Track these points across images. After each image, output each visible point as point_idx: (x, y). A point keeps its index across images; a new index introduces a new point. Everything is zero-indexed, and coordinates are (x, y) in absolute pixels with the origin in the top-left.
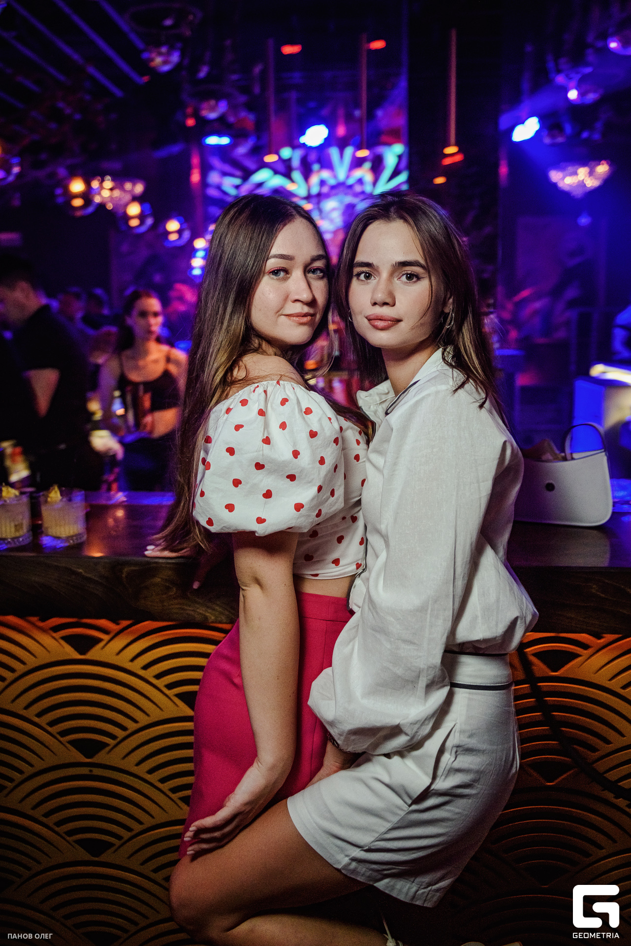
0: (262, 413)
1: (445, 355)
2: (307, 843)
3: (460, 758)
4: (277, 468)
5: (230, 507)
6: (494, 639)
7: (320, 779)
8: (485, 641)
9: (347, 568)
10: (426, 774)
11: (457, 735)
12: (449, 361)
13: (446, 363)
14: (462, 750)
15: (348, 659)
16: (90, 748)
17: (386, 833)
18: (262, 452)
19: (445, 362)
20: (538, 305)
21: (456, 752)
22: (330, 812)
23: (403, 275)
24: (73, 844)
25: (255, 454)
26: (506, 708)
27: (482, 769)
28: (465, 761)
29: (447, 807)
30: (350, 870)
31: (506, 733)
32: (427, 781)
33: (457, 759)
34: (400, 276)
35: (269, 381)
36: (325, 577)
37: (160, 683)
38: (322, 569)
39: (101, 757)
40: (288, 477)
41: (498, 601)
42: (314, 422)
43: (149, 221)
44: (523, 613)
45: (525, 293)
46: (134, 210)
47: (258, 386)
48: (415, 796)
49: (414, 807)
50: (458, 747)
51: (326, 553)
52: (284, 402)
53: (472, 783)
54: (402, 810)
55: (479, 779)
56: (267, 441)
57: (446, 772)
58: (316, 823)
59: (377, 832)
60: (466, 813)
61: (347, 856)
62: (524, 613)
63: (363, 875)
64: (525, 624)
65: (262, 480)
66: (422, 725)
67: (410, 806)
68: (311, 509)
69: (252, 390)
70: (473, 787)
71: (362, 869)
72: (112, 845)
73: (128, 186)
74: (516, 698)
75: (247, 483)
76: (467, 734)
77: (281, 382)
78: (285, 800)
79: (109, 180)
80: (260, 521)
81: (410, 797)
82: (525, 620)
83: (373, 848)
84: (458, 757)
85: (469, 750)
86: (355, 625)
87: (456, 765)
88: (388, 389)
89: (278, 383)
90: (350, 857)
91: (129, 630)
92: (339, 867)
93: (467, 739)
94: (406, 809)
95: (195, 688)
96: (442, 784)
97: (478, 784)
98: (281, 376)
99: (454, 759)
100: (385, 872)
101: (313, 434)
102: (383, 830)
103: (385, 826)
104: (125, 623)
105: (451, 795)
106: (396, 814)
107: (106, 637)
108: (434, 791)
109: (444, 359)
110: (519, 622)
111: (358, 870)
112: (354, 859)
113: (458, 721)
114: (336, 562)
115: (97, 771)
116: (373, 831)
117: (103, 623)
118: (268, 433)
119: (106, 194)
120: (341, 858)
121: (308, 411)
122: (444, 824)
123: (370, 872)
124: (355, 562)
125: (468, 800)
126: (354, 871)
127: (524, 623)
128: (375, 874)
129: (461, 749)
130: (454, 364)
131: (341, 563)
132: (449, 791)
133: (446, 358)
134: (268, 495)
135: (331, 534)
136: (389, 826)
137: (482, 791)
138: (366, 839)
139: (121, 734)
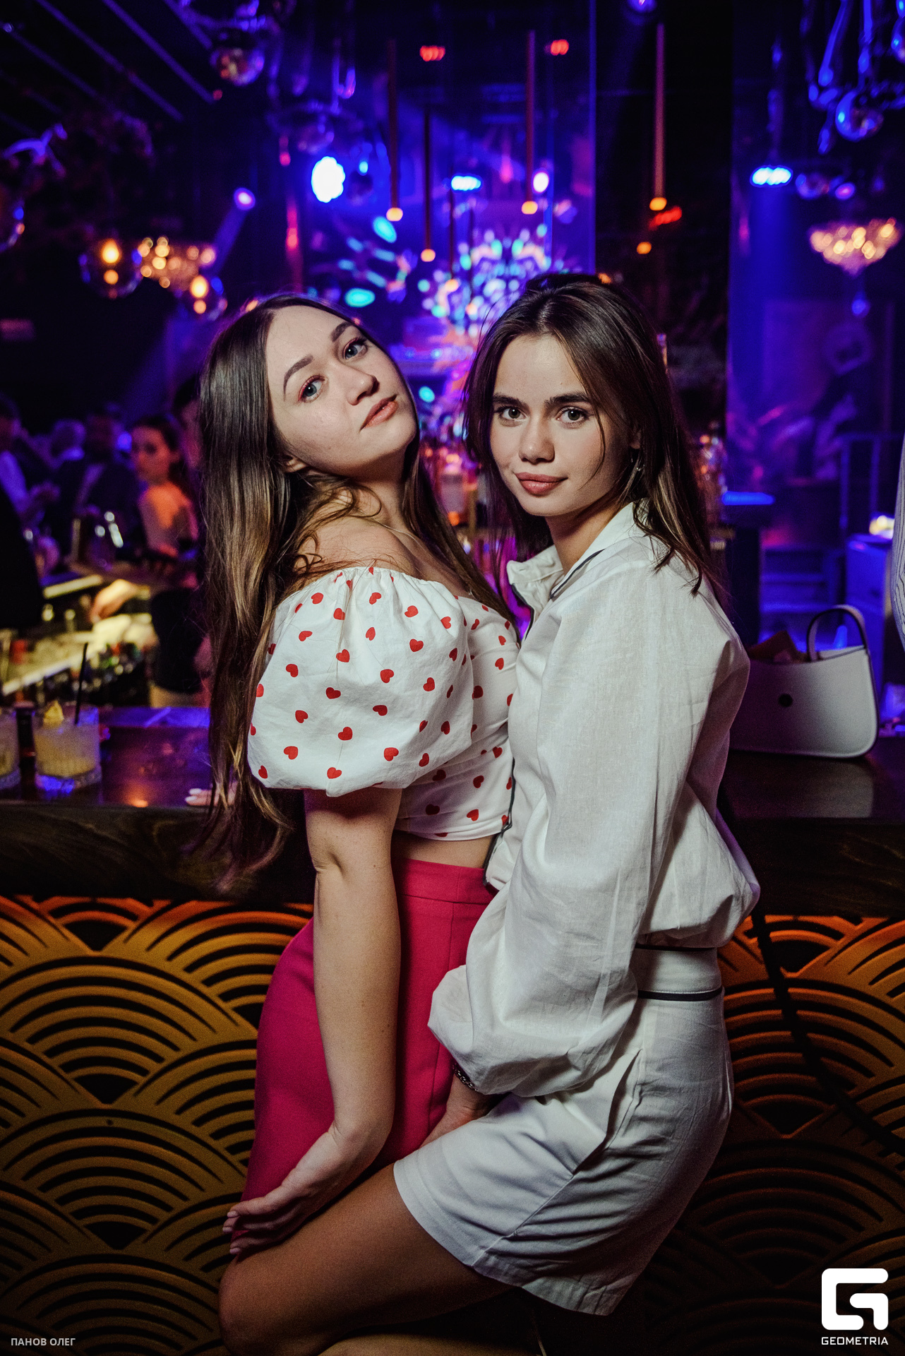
0: (339, 614)
1: (638, 513)
2: (424, 1230)
3: (646, 1101)
4: (359, 696)
5: (291, 752)
6: (698, 927)
7: (442, 1134)
8: (683, 930)
9: (489, 823)
10: (599, 1125)
11: (642, 1066)
12: (644, 524)
13: (639, 526)
14: (649, 1089)
15: (490, 960)
16: (109, 1088)
17: (539, 1213)
18: (335, 673)
19: (637, 525)
20: (792, 430)
21: (641, 1092)
22: (457, 1184)
23: (564, 412)
24: (84, 1229)
25: (326, 675)
26: (713, 1026)
27: (678, 1115)
28: (654, 1106)
29: (629, 1173)
30: (488, 1267)
31: (712, 1063)
32: (600, 1136)
33: (643, 1103)
34: (558, 414)
35: (358, 568)
36: (455, 837)
37: (212, 991)
38: (450, 826)
39: (125, 1102)
40: (376, 709)
41: (703, 873)
42: (419, 628)
43: (222, 305)
44: (740, 891)
45: (775, 413)
46: (199, 288)
47: (341, 574)
48: (583, 1159)
49: (581, 1175)
50: (643, 1084)
51: (457, 802)
52: (375, 597)
53: (663, 1136)
54: (564, 1179)
55: (674, 1131)
56: (344, 656)
57: (626, 1123)
58: (435, 1200)
59: (527, 1212)
60: (655, 1179)
61: (483, 1247)
62: (742, 891)
63: (506, 1274)
64: (743, 906)
65: (336, 714)
66: (598, 1055)
67: (575, 1173)
68: (410, 755)
69: (333, 580)
70: (665, 1143)
71: (505, 1265)
72: (143, 1231)
73: (193, 252)
74: (728, 1014)
75: (315, 717)
76: (656, 1066)
77: (375, 569)
78: (389, 1166)
79: (164, 243)
80: (333, 773)
81: (574, 1159)
82: (743, 901)
83: (521, 1234)
84: (644, 1099)
85: (659, 1090)
86: (498, 910)
87: (641, 1111)
88: (552, 559)
89: (371, 570)
90: (488, 1249)
91: (165, 915)
92: (471, 1263)
93: (656, 1074)
94: (568, 1177)
95: (260, 998)
96: (622, 1141)
97: (673, 1138)
98: (376, 560)
99: (637, 1103)
100: (540, 1269)
101: (416, 646)
102: (535, 1208)
103: (538, 1202)
104: (159, 904)
105: (634, 1156)
106: (553, 1185)
107: (132, 925)
108: (609, 1151)
109: (636, 520)
110: (734, 903)
111: (500, 1267)
112: (492, 1252)
113: (643, 1047)
114: (473, 815)
115: (119, 1123)
116: (521, 1210)
117: (131, 903)
118: (347, 644)
119: (159, 264)
120: (473, 1252)
121: (412, 612)
122: (624, 1197)
123: (517, 1270)
124: (500, 814)
125: (657, 1162)
126: (492, 1269)
127: (740, 906)
128: (523, 1272)
129: (646, 1088)
130: (650, 528)
131: (481, 816)
132: (631, 1150)
133: (639, 518)
134: (346, 734)
135: (465, 774)
136: (543, 1202)
137: (678, 1148)
138: (509, 1222)
139: (154, 1067)
